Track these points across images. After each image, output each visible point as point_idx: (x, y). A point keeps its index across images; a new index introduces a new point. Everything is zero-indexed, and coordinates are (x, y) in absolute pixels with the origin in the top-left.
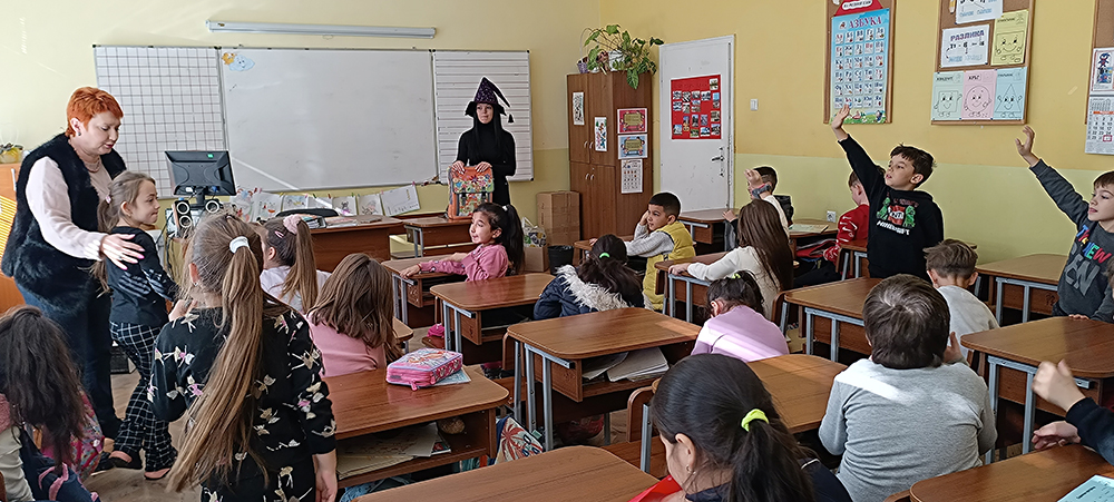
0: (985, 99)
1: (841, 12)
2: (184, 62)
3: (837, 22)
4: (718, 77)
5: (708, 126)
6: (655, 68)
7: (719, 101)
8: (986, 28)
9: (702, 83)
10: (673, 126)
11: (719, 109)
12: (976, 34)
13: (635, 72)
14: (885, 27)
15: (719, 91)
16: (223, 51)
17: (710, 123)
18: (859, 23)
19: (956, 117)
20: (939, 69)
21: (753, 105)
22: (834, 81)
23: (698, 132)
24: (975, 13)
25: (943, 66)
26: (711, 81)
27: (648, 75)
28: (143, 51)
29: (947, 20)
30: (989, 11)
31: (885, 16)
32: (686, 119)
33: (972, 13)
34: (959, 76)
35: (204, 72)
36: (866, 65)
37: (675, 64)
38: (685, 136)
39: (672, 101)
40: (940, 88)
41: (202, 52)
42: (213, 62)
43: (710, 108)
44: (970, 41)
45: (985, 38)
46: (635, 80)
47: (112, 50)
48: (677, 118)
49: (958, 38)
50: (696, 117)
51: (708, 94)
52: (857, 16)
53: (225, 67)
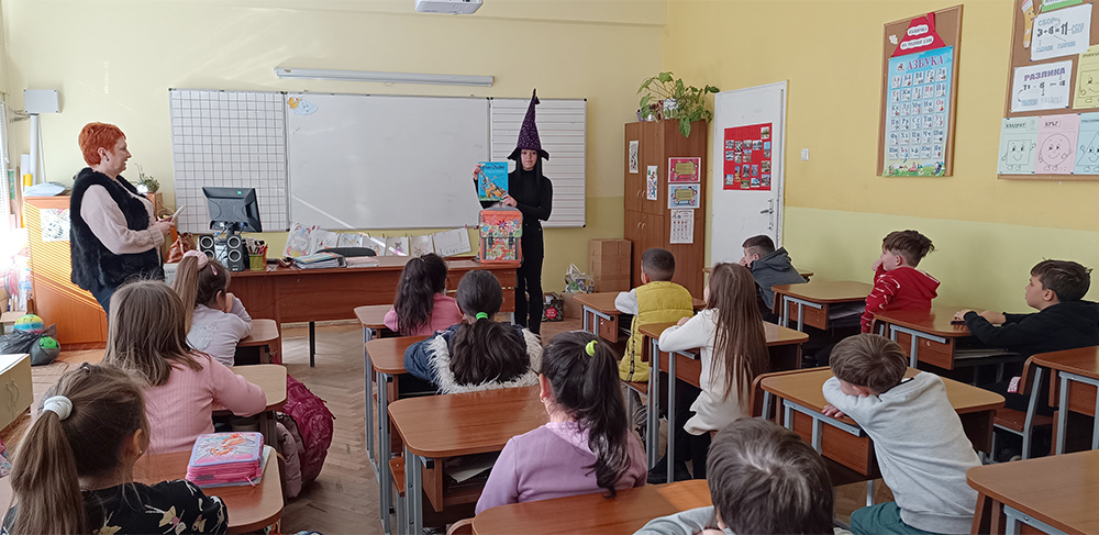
0: (1064, 149)
1: (899, 52)
2: (252, 106)
3: (894, 63)
4: (770, 125)
5: (758, 177)
6: (710, 115)
7: (770, 150)
8: (1068, 65)
9: (752, 132)
10: (725, 176)
11: (770, 159)
12: (1056, 72)
13: (687, 120)
14: (947, 67)
15: (770, 140)
16: (289, 96)
17: (760, 173)
18: (920, 64)
19: (1026, 170)
20: (1009, 115)
21: (804, 154)
22: (889, 128)
23: (749, 184)
24: (1055, 47)
25: (1014, 110)
26: (763, 129)
27: (702, 124)
28: (214, 95)
29: (1021, 56)
30: (1073, 44)
31: (947, 54)
32: (738, 169)
33: (1051, 48)
34: (1033, 122)
35: (270, 115)
36: (925, 110)
37: (728, 113)
38: (736, 186)
39: (725, 150)
40: (1009, 135)
41: (269, 97)
42: (279, 106)
43: (760, 157)
44: (1047, 80)
45: (1067, 77)
46: (687, 128)
47: (186, 94)
48: (729, 167)
49: (1033, 77)
50: (747, 166)
51: (760, 143)
52: (916, 56)
53: (290, 112)
